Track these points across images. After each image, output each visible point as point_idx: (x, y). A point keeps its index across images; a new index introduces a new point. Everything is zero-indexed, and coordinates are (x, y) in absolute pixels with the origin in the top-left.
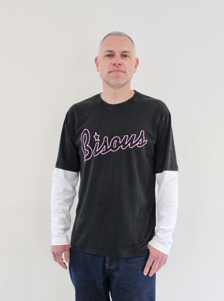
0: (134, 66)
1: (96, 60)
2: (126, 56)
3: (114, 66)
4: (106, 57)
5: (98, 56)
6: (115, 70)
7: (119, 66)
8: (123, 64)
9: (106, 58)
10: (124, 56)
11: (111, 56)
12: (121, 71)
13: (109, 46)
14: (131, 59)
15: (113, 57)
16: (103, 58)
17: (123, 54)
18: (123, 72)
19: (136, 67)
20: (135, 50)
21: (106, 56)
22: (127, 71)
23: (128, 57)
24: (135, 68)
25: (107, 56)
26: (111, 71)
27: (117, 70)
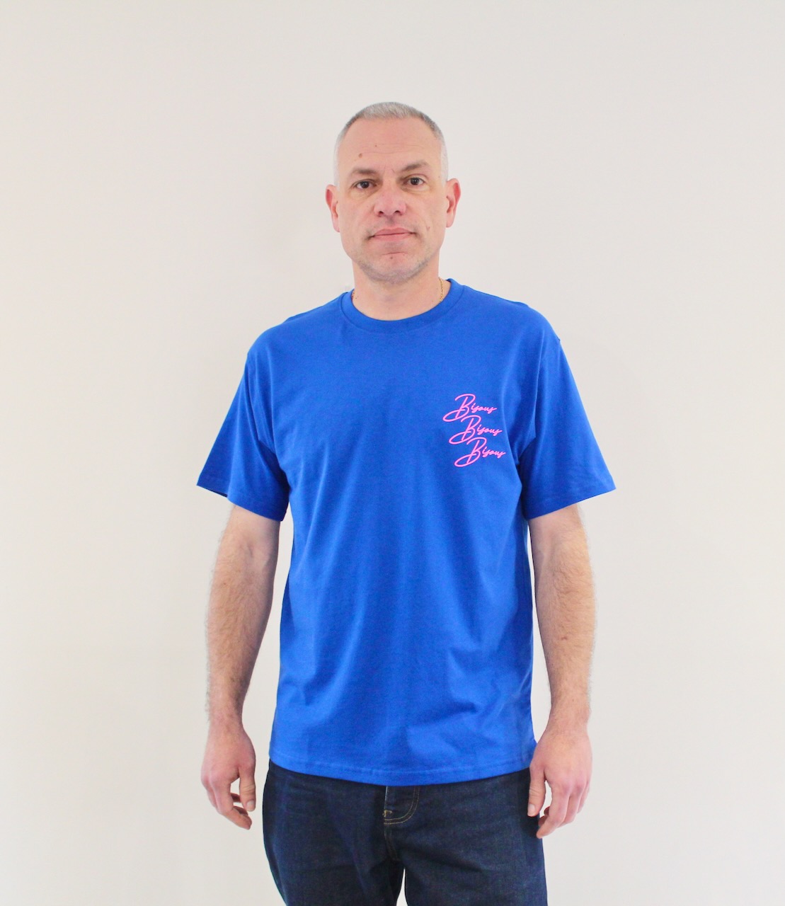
0: (447, 204)
1: (329, 195)
2: (417, 179)
3: (382, 219)
4: (355, 189)
5: (333, 184)
6: (383, 230)
7: (397, 216)
8: (408, 207)
9: (355, 193)
10: (410, 181)
11: (370, 185)
12: (402, 231)
13: (360, 155)
14: (432, 189)
15: (376, 191)
16: (348, 194)
17: (406, 174)
18: (411, 233)
19: (452, 209)
20: (445, 155)
21: (355, 186)
22: (423, 231)
23: (424, 182)
24: (449, 211)
25: (359, 186)
26: (373, 234)
27: (389, 230)
